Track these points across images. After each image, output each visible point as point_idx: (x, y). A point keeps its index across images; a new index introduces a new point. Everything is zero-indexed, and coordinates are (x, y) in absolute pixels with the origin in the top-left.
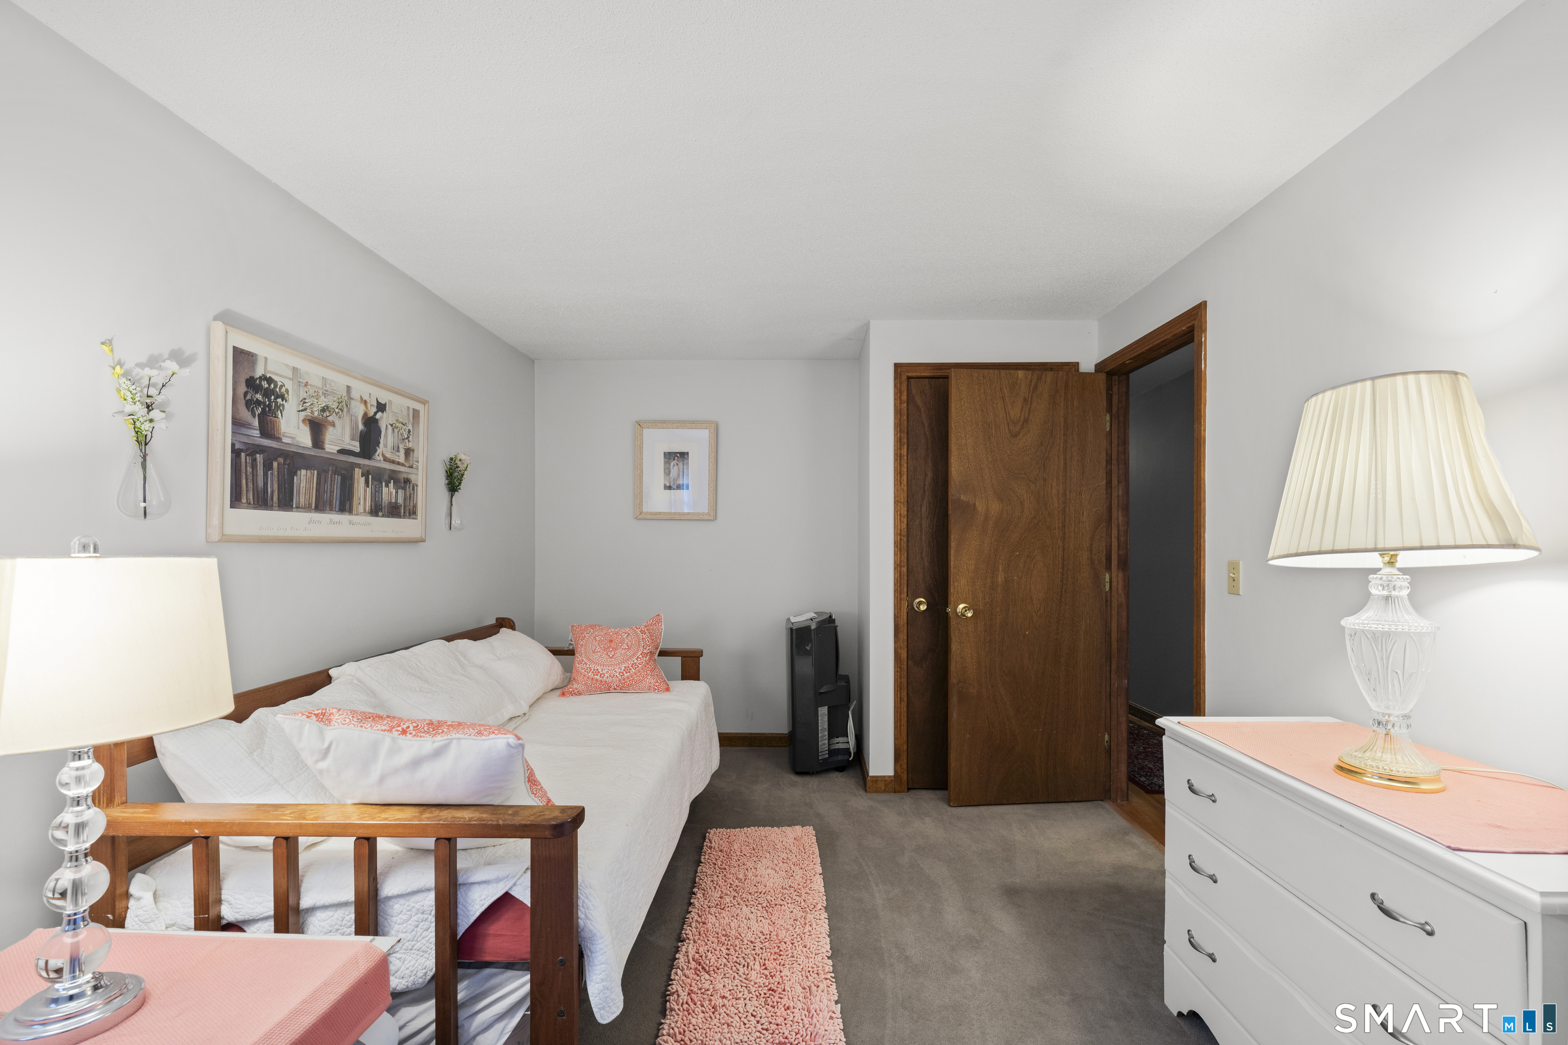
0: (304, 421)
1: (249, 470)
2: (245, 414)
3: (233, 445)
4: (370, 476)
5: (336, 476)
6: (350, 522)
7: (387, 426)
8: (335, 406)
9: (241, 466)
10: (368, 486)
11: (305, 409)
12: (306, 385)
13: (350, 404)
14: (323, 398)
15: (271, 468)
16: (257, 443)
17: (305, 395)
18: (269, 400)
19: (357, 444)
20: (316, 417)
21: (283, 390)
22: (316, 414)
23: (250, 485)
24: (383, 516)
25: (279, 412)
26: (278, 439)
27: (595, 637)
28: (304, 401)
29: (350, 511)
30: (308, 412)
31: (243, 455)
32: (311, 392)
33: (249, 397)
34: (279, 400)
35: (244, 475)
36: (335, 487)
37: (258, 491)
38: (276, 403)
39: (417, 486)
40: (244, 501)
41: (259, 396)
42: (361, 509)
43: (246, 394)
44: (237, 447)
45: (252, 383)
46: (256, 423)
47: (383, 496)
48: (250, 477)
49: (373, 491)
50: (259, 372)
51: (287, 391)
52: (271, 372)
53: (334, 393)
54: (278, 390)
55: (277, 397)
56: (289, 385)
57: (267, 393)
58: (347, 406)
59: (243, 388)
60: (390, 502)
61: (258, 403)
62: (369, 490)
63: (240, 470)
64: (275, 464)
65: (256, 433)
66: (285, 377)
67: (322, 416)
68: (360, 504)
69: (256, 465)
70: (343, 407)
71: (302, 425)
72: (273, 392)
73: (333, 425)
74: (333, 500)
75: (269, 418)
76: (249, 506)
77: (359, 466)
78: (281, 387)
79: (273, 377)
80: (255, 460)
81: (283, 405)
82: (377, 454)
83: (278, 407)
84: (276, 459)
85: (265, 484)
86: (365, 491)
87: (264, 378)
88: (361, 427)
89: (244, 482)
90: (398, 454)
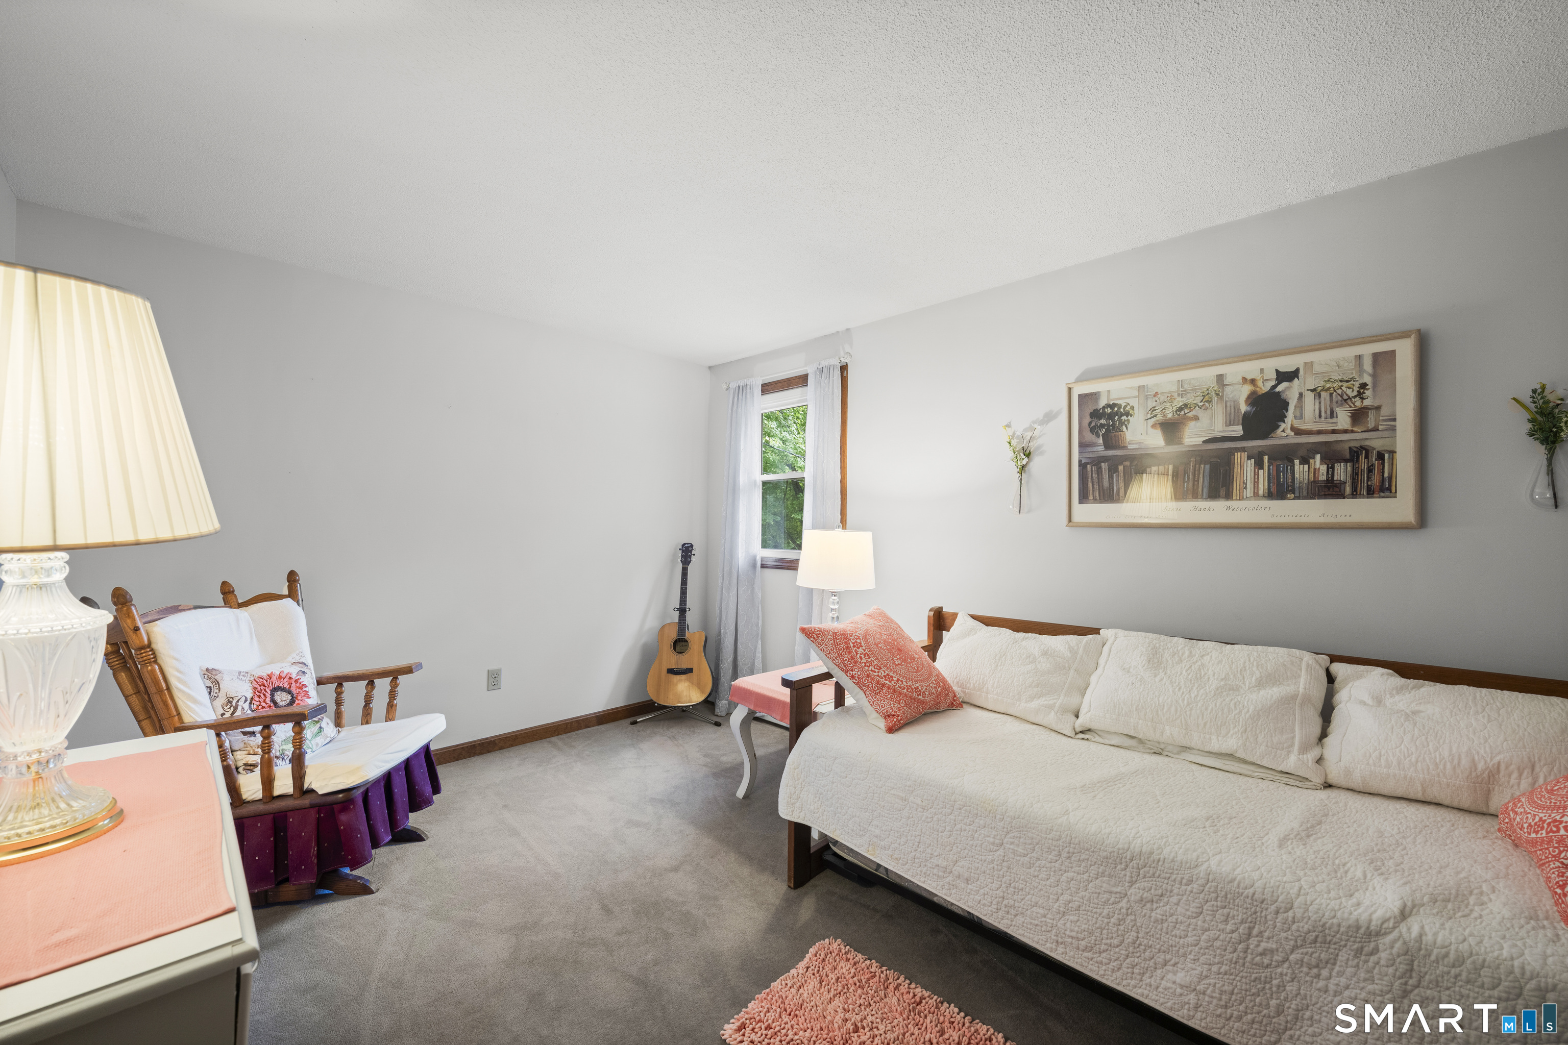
0: (1153, 426)
1: (1095, 475)
2: (1090, 437)
3: (1080, 461)
4: (1266, 458)
5: (1202, 466)
6: (1228, 508)
8: (1198, 400)
9: (1087, 474)
10: (1261, 467)
11: (1155, 416)
12: (1156, 394)
13: (1223, 392)
14: (1180, 399)
15: (1116, 470)
16: (1102, 455)
17: (1154, 404)
18: (1114, 421)
19: (1240, 428)
20: (1170, 419)
21: (1128, 408)
22: (1170, 416)
23: (1096, 486)
24: (1298, 498)
25: (1124, 427)
26: (1125, 448)
28: (1153, 409)
29: (1228, 496)
30: (1160, 417)
31: (1089, 466)
32: (1162, 398)
33: (1093, 424)
34: (1124, 418)
35: (1090, 480)
36: (1201, 476)
37: (1103, 490)
38: (1120, 421)
39: (1392, 453)
40: (1091, 498)
41: (1103, 421)
42: (1249, 492)
43: (1090, 423)
44: (1083, 462)
45: (1096, 414)
46: (1101, 441)
47: (1297, 475)
48: (1096, 481)
49: (1273, 472)
50: (1103, 402)
51: (1132, 408)
52: (1114, 400)
53: (1196, 390)
54: (1122, 410)
55: (1122, 415)
56: (1134, 402)
57: (1110, 416)
58: (1217, 395)
59: (1087, 419)
60: (1314, 481)
61: (1102, 426)
62: (1263, 474)
63: (1087, 478)
64: (1121, 468)
65: (1102, 448)
66: (1129, 398)
67: (1179, 415)
68: (1246, 488)
69: (1102, 472)
70: (1211, 398)
71: (1151, 430)
72: (1116, 414)
73: (1196, 418)
74: (1198, 488)
75: (1113, 434)
76: (1095, 501)
77: (1243, 450)
78: (1125, 407)
79: (1116, 402)
80: (1101, 468)
81: (1128, 421)
82: (1281, 429)
83: (1122, 423)
84: (1121, 464)
85: (1111, 484)
86: (1256, 475)
87: (1108, 406)
88: (1244, 408)
89: (1090, 485)
90: (1334, 420)
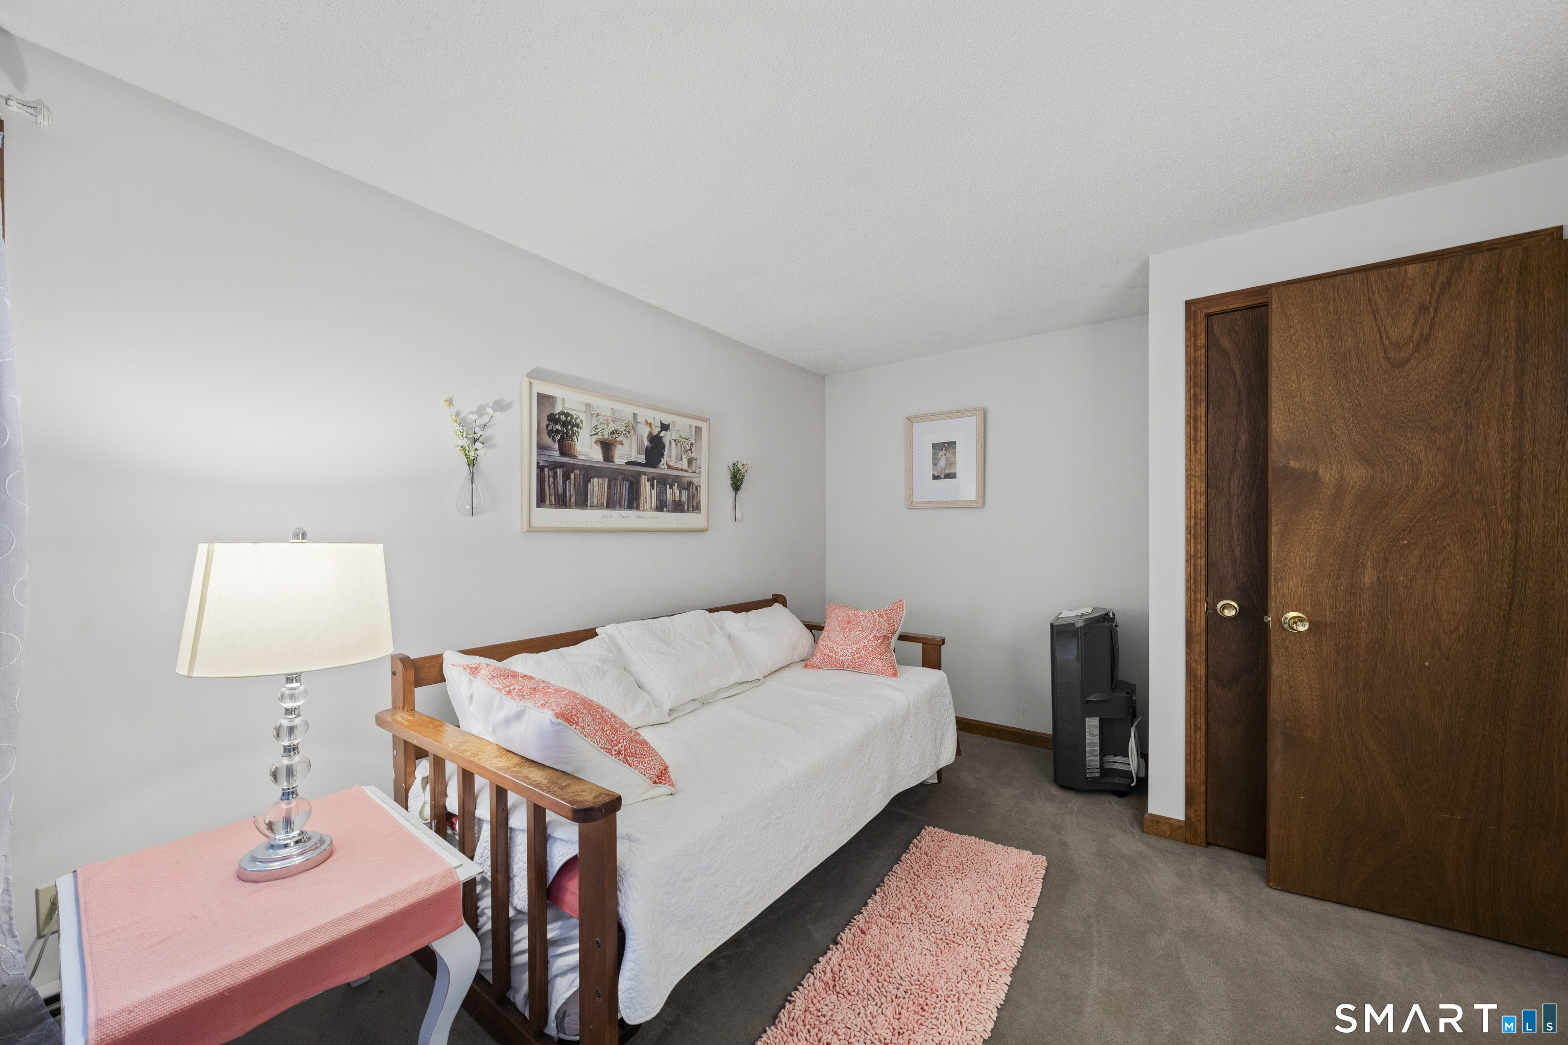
0: (596, 442)
1: (552, 480)
2: (547, 441)
3: (538, 463)
4: (655, 481)
5: (625, 482)
6: (638, 517)
7: (670, 441)
8: (623, 429)
9: (544, 478)
10: (653, 489)
11: (597, 434)
12: (598, 415)
13: (636, 427)
14: (612, 424)
15: (569, 478)
16: (557, 460)
17: (597, 423)
18: (567, 429)
19: (644, 457)
20: (606, 439)
21: (578, 421)
22: (606, 436)
23: (552, 491)
24: (668, 511)
25: (575, 437)
26: (574, 457)
27: (838, 617)
28: (596, 428)
29: (638, 508)
30: (600, 436)
31: (546, 470)
32: (602, 420)
33: (550, 428)
34: (575, 429)
35: (547, 484)
36: (624, 490)
37: (558, 495)
38: (573, 431)
39: (700, 487)
40: (548, 502)
41: (558, 427)
42: (647, 506)
43: (547, 426)
44: (541, 464)
45: (552, 419)
46: (556, 446)
47: (668, 496)
48: (552, 485)
49: (658, 492)
50: (558, 409)
51: (581, 421)
52: (568, 409)
53: (622, 420)
54: (574, 421)
55: (574, 426)
56: (583, 416)
57: (565, 424)
58: (633, 428)
59: (545, 422)
60: (674, 501)
61: (558, 431)
62: (654, 492)
63: (544, 481)
64: (572, 475)
65: (557, 453)
66: (580, 411)
67: (612, 437)
68: (646, 502)
69: (557, 477)
70: (630, 429)
71: (594, 446)
72: (570, 423)
73: (621, 443)
74: (622, 500)
75: (566, 442)
76: (551, 505)
77: (645, 473)
78: (576, 419)
79: (570, 412)
80: (555, 473)
81: (578, 432)
82: (662, 463)
83: (574, 433)
84: (573, 472)
85: (565, 490)
86: (651, 493)
87: (562, 413)
88: (646, 443)
89: (547, 489)
90: (681, 462)
